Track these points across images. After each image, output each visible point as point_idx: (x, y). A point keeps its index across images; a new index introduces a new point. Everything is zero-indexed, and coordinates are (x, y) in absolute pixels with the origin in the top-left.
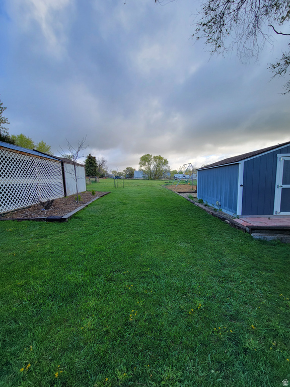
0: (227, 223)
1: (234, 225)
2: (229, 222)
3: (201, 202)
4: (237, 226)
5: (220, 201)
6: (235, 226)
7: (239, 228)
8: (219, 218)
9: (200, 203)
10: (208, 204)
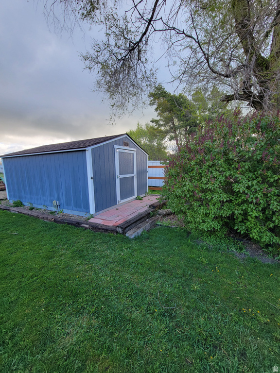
0: (86, 229)
1: (96, 228)
2: (87, 226)
3: (19, 204)
4: (102, 229)
5: (58, 199)
6: (100, 229)
7: (106, 230)
8: (69, 224)
9: (17, 206)
10: (35, 206)
